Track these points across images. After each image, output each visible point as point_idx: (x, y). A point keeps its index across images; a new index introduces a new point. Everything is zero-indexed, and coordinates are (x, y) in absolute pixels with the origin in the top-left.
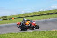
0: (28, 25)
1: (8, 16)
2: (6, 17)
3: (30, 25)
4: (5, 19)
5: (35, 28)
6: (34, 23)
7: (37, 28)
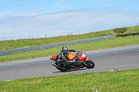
0: (72, 60)
2: (125, 29)
5: (86, 67)
6: (84, 56)
7: (89, 67)
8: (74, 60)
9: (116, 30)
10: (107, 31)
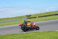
1: (32, 15)
2: (30, 16)
3: (31, 26)
4: (29, 18)
8: (30, 26)
9: (27, 16)
10: (23, 16)
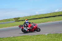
2: (19, 18)
4: (18, 21)
9: (15, 19)
10: (11, 19)
